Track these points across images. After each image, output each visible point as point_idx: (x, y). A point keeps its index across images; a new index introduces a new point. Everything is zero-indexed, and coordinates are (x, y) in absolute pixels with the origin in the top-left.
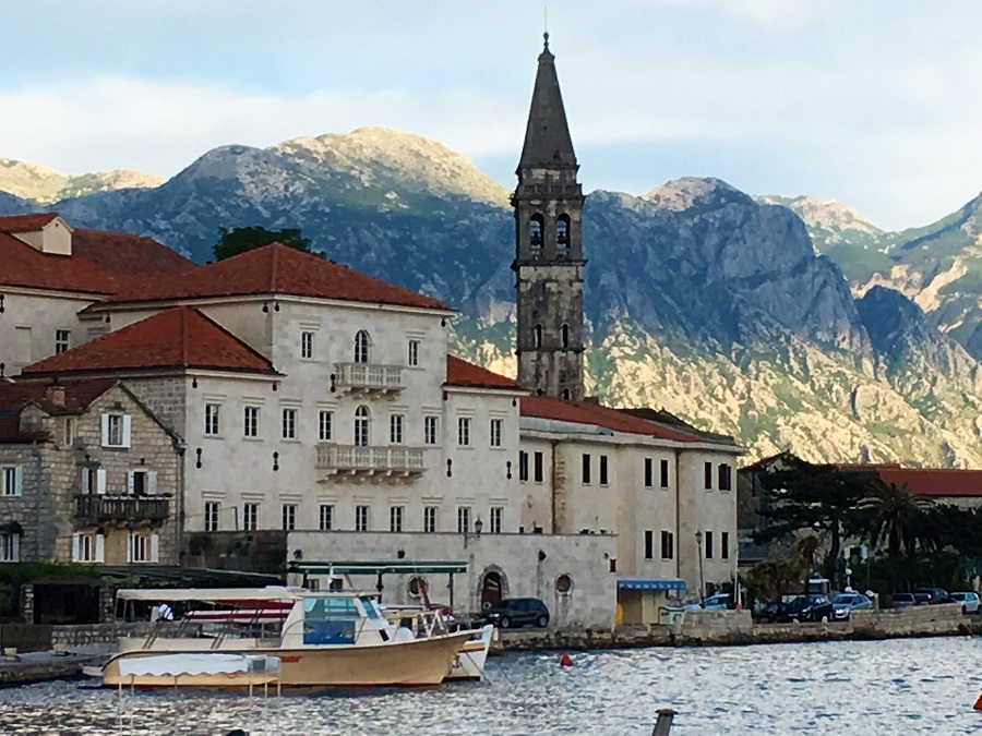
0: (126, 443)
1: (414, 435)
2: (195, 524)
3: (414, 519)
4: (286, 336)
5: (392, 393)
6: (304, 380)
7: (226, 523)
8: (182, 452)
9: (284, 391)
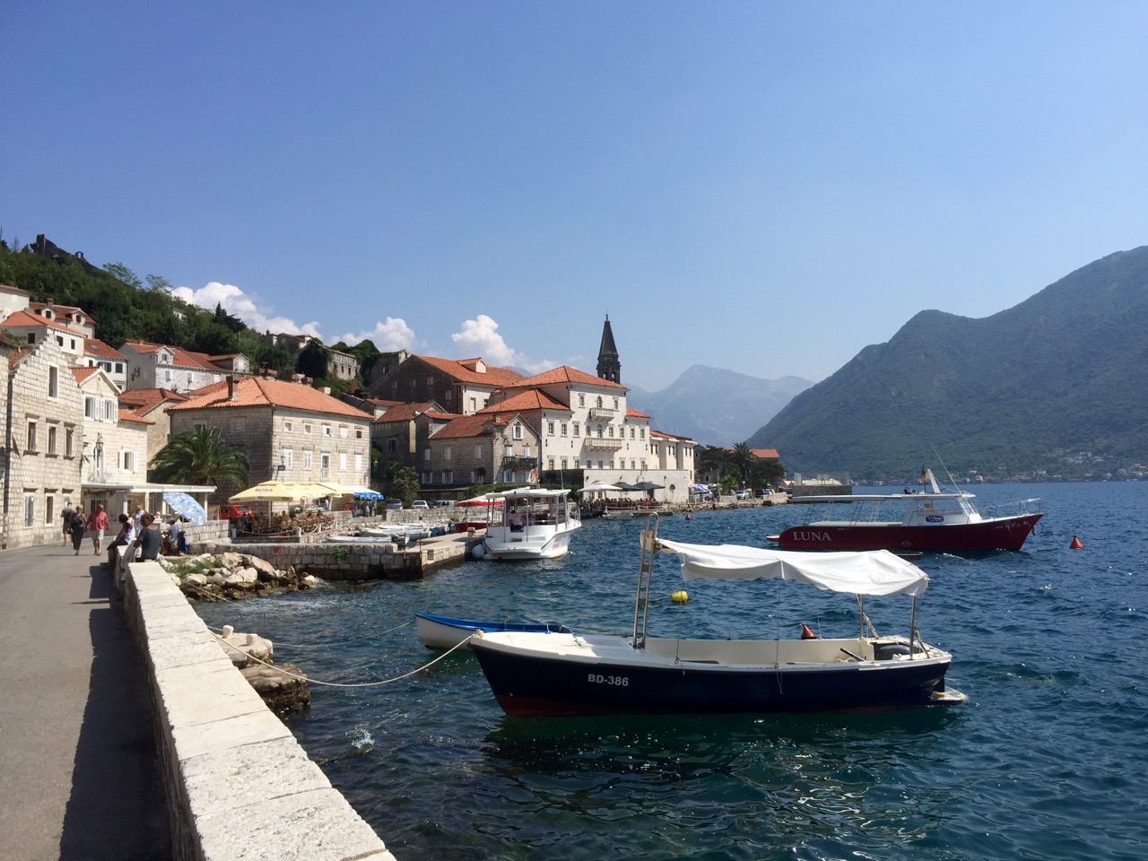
0: (522, 438)
1: (617, 435)
2: (545, 467)
3: (617, 465)
4: (574, 398)
5: (610, 419)
6: (580, 415)
7: (558, 467)
8: (539, 441)
9: (574, 418)
